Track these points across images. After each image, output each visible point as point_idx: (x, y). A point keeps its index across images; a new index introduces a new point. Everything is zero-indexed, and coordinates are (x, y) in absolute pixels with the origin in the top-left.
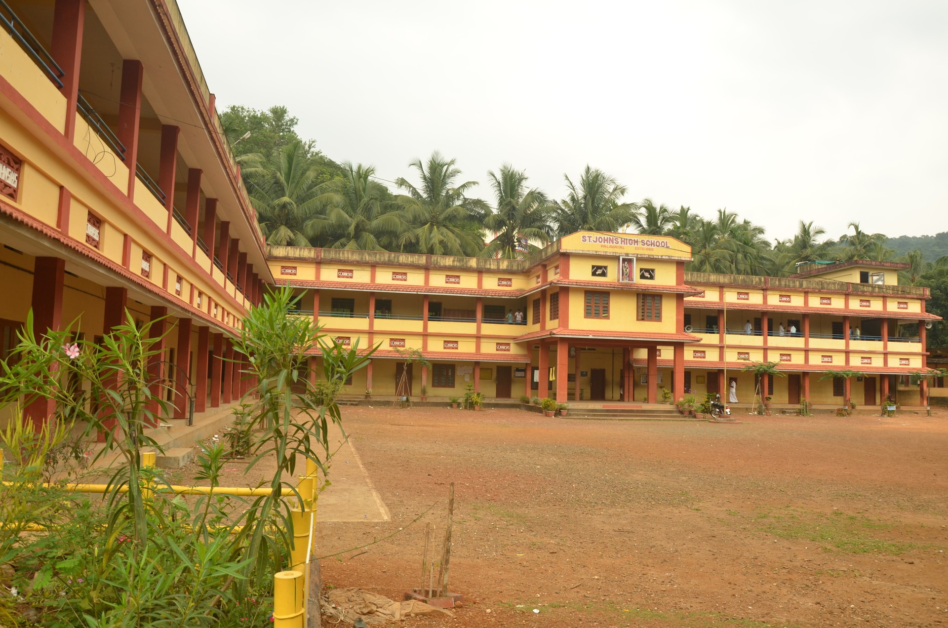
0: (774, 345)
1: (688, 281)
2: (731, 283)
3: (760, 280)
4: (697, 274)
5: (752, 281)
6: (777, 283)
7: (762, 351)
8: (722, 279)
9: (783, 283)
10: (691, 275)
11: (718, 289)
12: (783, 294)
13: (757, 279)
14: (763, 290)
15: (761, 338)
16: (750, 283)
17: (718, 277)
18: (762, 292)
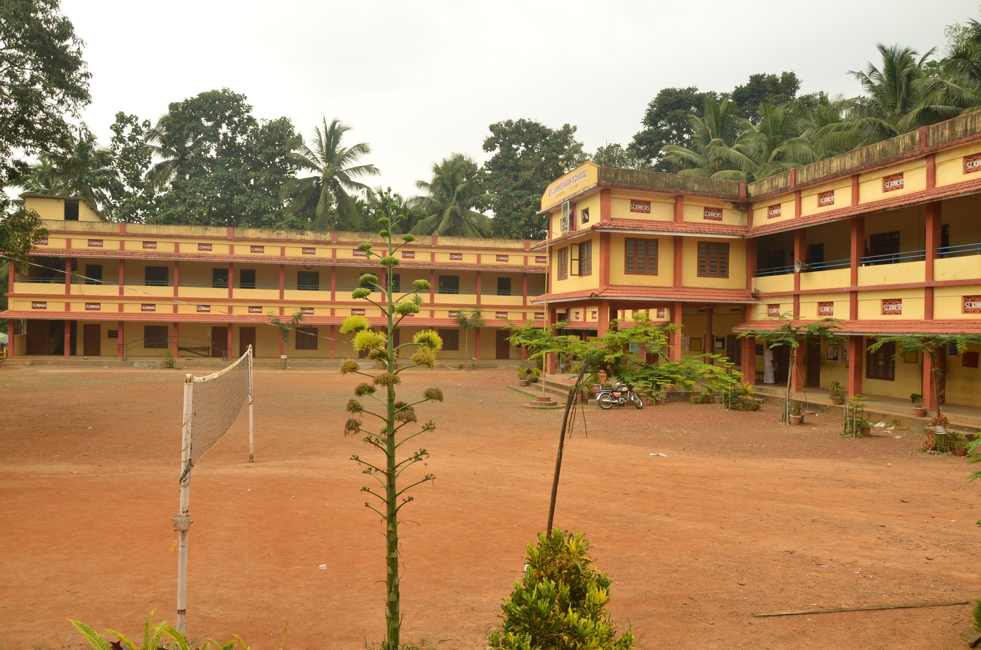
0: (948, 277)
1: (803, 183)
2: (862, 164)
3: (912, 138)
4: (815, 166)
5: (898, 148)
6: (947, 132)
7: (922, 295)
8: (850, 161)
9: (959, 129)
10: (808, 170)
11: (850, 182)
12: (972, 152)
13: (907, 140)
14: (926, 157)
15: (922, 264)
16: (894, 153)
17: (843, 160)
18: (924, 163)
